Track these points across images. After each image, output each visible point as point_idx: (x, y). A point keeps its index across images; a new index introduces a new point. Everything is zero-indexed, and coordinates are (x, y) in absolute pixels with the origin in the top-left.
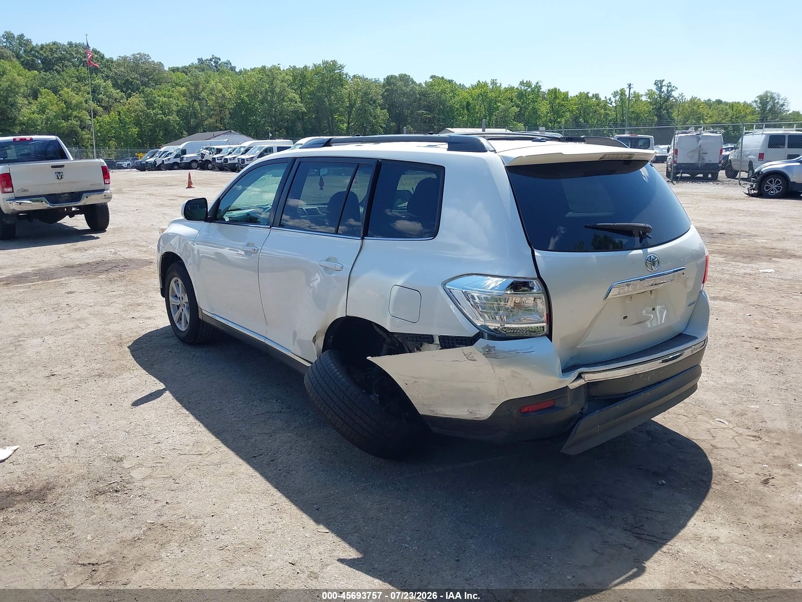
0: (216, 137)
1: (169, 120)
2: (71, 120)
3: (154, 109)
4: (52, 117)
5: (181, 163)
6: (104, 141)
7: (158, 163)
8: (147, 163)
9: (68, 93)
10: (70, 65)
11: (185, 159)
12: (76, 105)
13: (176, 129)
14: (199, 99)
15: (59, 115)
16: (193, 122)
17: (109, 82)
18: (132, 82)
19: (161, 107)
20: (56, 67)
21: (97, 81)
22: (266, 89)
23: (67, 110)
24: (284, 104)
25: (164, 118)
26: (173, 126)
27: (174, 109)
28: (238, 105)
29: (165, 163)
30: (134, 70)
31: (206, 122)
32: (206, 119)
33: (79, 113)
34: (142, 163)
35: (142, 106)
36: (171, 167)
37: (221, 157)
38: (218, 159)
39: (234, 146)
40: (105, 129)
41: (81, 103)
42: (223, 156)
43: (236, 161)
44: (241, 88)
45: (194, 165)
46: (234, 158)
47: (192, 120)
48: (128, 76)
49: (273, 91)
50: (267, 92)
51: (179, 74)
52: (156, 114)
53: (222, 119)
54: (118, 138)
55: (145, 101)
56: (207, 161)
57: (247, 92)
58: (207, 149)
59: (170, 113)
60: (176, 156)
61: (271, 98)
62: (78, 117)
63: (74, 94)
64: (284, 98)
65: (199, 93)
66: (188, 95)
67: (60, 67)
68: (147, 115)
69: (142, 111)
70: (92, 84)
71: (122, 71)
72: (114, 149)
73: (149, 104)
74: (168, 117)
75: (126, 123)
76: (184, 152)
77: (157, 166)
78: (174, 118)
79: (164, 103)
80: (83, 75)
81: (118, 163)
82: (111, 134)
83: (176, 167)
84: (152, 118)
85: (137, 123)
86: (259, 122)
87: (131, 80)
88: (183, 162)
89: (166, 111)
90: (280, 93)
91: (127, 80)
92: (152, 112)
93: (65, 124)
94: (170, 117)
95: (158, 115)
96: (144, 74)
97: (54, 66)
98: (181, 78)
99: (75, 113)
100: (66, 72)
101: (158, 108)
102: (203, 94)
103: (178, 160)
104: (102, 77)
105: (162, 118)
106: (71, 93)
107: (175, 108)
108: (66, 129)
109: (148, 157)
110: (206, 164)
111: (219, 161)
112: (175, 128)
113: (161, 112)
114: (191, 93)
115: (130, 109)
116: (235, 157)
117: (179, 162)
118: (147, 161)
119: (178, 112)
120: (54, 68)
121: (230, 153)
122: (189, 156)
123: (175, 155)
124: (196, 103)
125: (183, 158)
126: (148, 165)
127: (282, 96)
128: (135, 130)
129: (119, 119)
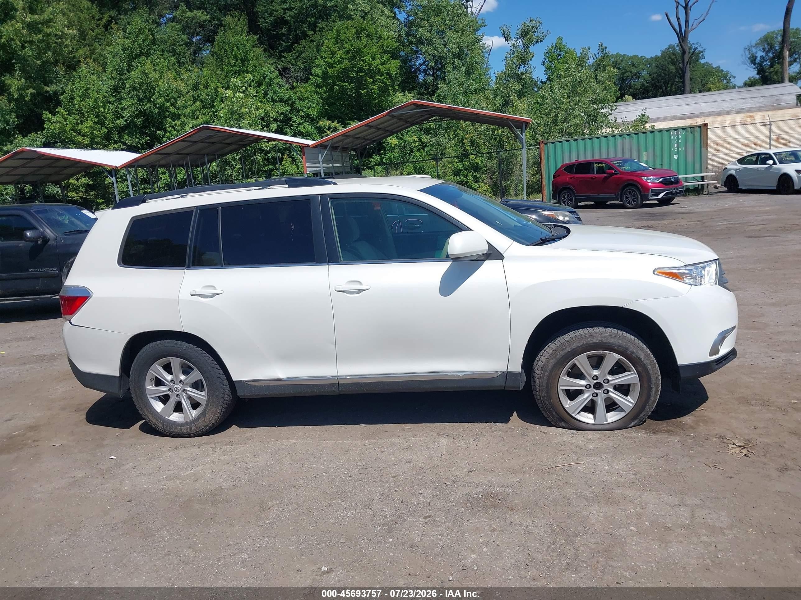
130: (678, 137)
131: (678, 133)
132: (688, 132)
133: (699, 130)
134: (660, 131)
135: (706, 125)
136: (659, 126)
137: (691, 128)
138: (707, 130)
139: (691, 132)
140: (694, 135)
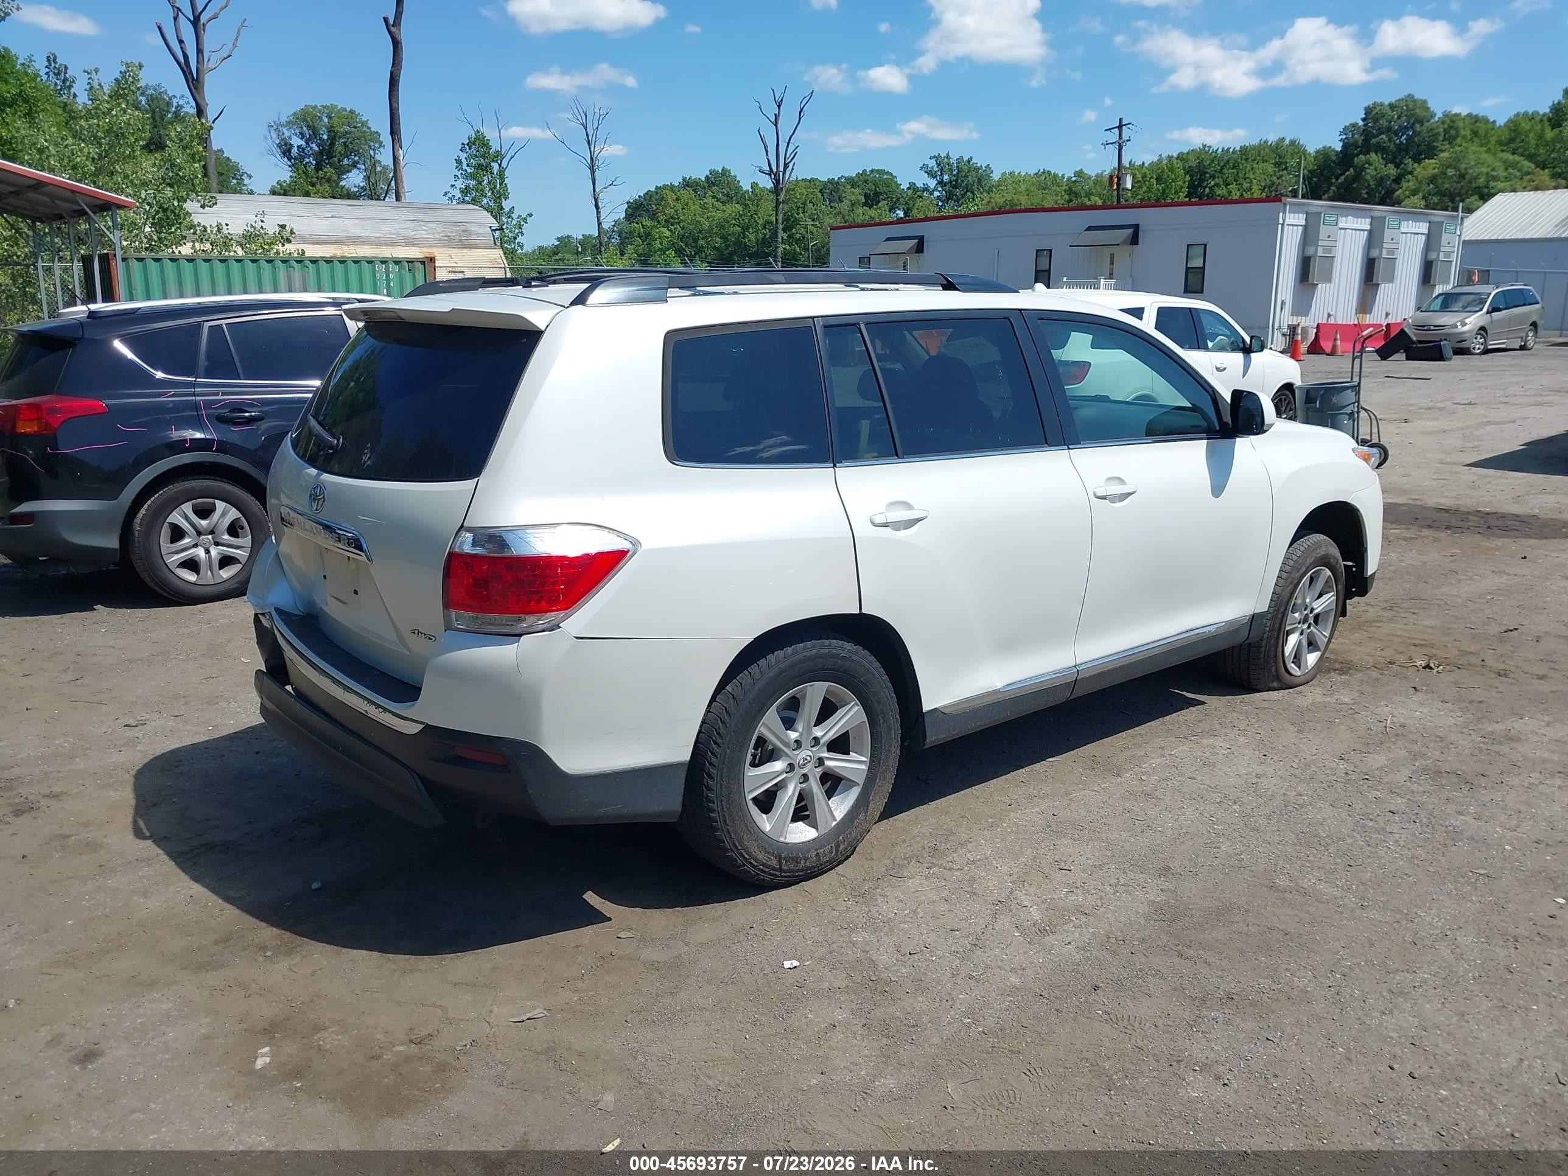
130: (388, 276)
131: (387, 269)
132: (405, 269)
133: (421, 267)
134: (314, 261)
135: (432, 260)
136: (312, 251)
137: (408, 262)
138: (435, 269)
139: (409, 270)
140: (414, 275)
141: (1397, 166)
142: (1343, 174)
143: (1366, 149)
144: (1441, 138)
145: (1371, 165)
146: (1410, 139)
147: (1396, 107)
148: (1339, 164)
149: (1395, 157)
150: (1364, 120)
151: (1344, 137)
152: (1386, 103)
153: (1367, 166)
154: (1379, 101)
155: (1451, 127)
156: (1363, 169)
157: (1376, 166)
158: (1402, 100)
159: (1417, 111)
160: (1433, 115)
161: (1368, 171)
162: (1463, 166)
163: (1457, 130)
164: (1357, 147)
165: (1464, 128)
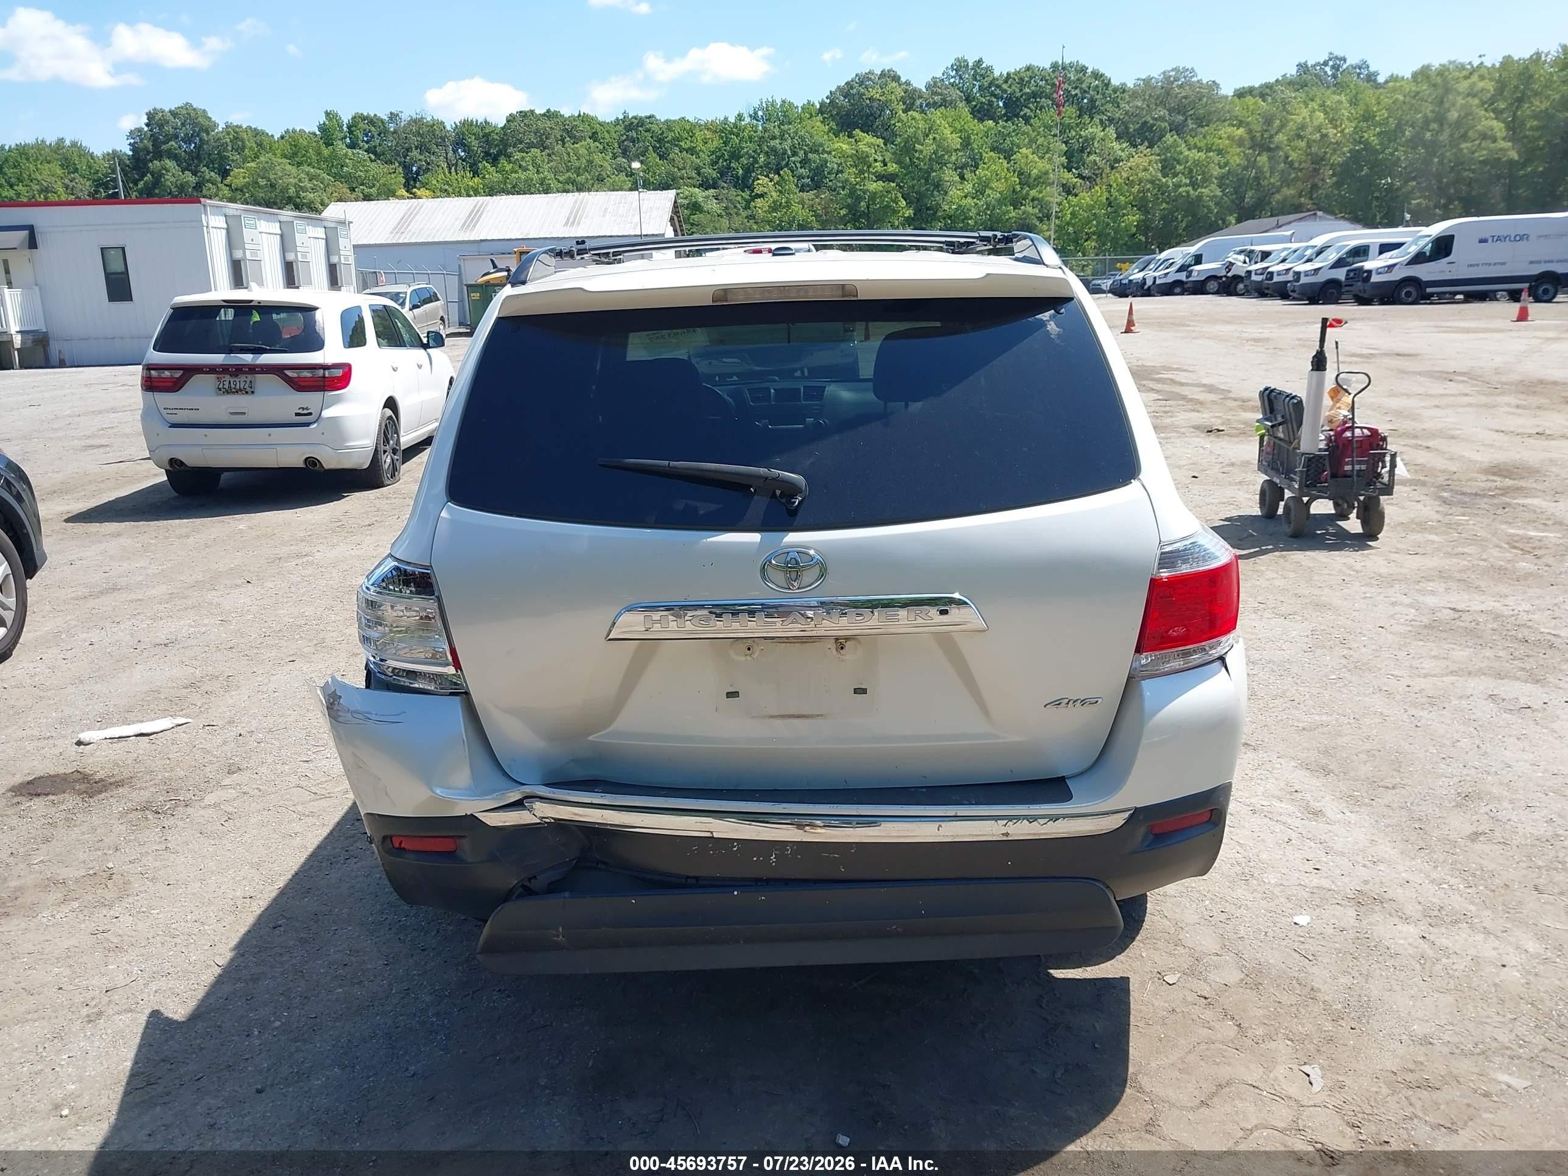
0: (1281, 226)
1: (1200, 198)
2: (1025, 205)
3: (1175, 175)
4: (993, 202)
5: (1187, 283)
6: (1076, 241)
7: (1149, 283)
8: (1130, 281)
9: (1027, 157)
10: (1048, 105)
11: (1195, 274)
12: (1038, 177)
13: (1212, 213)
14: (1269, 150)
15: (1005, 198)
16: (1250, 197)
17: (1111, 131)
18: (1153, 125)
19: (1191, 171)
20: (1026, 110)
21: (1090, 130)
22: (1425, 116)
23: (1022, 188)
24: (1463, 146)
25: (1192, 192)
26: (1208, 207)
27: (1215, 173)
28: (1355, 156)
29: (1158, 282)
30: (1161, 102)
31: (1278, 197)
32: (1278, 191)
33: (1041, 192)
34: (1124, 282)
35: (1155, 171)
36: (1168, 289)
37: (1263, 268)
38: (1256, 274)
39: (1294, 246)
40: (1080, 219)
41: (1047, 173)
42: (1268, 268)
43: (1290, 277)
44: (1368, 117)
45: (1213, 285)
46: (1288, 270)
47: (1250, 194)
48: (1147, 114)
49: (1440, 119)
50: (1427, 122)
51: (1249, 100)
52: (1177, 186)
53: (1314, 187)
54: (1101, 236)
55: (1161, 161)
56: (1237, 278)
57: (1380, 124)
58: (1241, 252)
59: (1206, 180)
60: (1181, 269)
61: (1432, 135)
62: (1038, 199)
63: (1036, 159)
64: (1466, 133)
65: (1271, 137)
66: (1248, 143)
67: (1032, 111)
68: (1161, 188)
69: (1152, 182)
70: (1081, 137)
71: (1137, 107)
72: (1092, 256)
73: (1167, 168)
74: (1199, 190)
75: (1119, 206)
76: (1198, 259)
77: (1146, 287)
78: (1209, 191)
79: (1197, 163)
80: (1067, 121)
81: (1094, 282)
82: (1090, 228)
83: (1178, 290)
84: (1169, 194)
85: (1142, 205)
86: (1399, 189)
87: (1151, 122)
88: (1190, 279)
89: (1199, 177)
90: (1458, 123)
91: (1146, 123)
92: (1170, 182)
93: (1013, 214)
94: (1203, 190)
95: (1180, 186)
96: (1180, 109)
97: (1021, 110)
98: (1252, 108)
99: (1033, 193)
100: (1039, 119)
101: (1183, 174)
102: (1281, 138)
103: (1182, 276)
104: (1101, 120)
105: (1188, 192)
106: (1031, 157)
107: (1216, 171)
108: (1015, 222)
109: (1137, 270)
110: (1233, 286)
111: (1259, 278)
112: (1210, 211)
113: (1188, 181)
114: (1253, 138)
115: (1131, 178)
116: (1290, 269)
117: (1184, 279)
118: (1131, 278)
119: (1221, 180)
120: (1022, 113)
121: (1284, 261)
122: (1207, 267)
123: (1178, 266)
124: (1263, 159)
125: (1192, 271)
126: (1132, 285)
127: (1462, 129)
128: (1133, 218)
129: (1107, 199)
141: (195, 174)
142: (141, 179)
143: (159, 155)
144: (230, 148)
145: (168, 171)
146: (199, 148)
147: (177, 114)
148: (134, 169)
149: (189, 165)
150: (147, 125)
151: (132, 141)
152: (167, 110)
153: (164, 172)
154: (158, 107)
155: (236, 138)
156: (161, 175)
157: (173, 173)
158: (182, 107)
159: (200, 119)
160: (216, 125)
161: (166, 177)
162: (272, 177)
163: (242, 141)
164: (148, 153)
165: (249, 141)
